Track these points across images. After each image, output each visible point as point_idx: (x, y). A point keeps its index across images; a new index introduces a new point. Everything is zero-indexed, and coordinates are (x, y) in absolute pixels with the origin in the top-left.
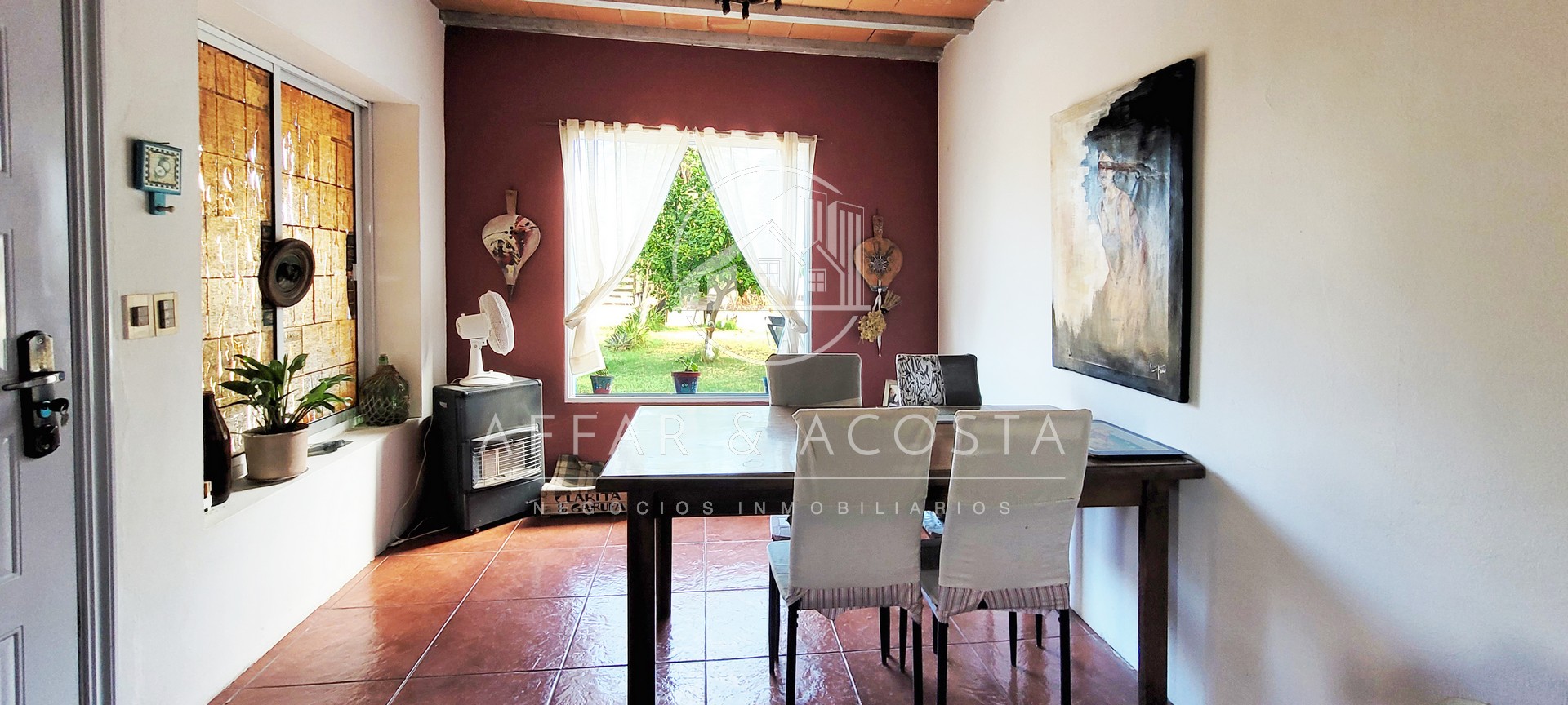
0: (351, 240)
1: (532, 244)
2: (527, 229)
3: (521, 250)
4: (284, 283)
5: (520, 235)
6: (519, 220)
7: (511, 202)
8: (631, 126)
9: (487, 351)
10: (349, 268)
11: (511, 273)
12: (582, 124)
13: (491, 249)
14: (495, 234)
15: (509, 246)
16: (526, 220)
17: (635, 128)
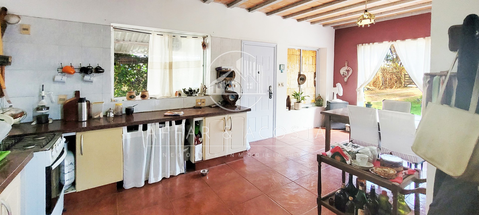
0: (315, 73)
1: (350, 73)
2: (349, 69)
3: (348, 74)
4: (301, 81)
5: (348, 71)
6: (348, 68)
7: (346, 64)
8: (375, 43)
9: (337, 95)
10: (315, 78)
11: (346, 79)
12: (362, 45)
13: (342, 74)
14: (343, 71)
15: (345, 73)
16: (349, 68)
17: (376, 44)
